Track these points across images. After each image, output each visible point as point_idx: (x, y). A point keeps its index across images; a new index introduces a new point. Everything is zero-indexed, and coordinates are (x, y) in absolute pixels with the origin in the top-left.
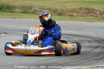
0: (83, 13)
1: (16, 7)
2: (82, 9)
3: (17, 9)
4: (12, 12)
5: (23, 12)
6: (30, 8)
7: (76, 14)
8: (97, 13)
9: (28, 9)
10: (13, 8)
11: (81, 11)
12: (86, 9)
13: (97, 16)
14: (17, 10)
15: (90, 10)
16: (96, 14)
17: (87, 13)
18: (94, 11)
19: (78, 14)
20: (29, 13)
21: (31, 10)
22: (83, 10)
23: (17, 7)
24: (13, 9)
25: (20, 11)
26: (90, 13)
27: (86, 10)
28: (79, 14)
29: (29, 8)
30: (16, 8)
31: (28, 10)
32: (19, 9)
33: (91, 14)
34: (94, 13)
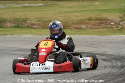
0: (93, 24)
2: (92, 20)
3: (8, 23)
5: (15, 27)
6: (25, 21)
7: (84, 26)
8: (112, 23)
11: (91, 22)
12: (97, 19)
13: (112, 28)
15: (102, 20)
16: (111, 25)
17: (98, 24)
18: (108, 21)
19: (86, 27)
20: (24, 28)
22: (94, 20)
26: (102, 23)
27: (98, 21)
28: (88, 25)
29: (23, 22)
31: (22, 24)
32: (11, 23)
33: (104, 25)
34: (108, 24)
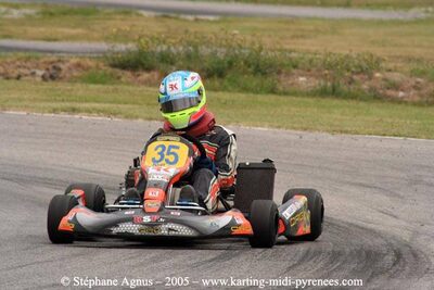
1: (295, 67)
4: (273, 91)
9: (355, 77)
10: (279, 73)
14: (301, 79)
21: (367, 83)
23: (300, 66)
24: (282, 78)
25: (315, 83)
30: (294, 71)
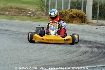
0: (14, 12)
2: (13, 8)
7: (7, 13)
8: (29, 13)
11: (13, 10)
12: (17, 8)
15: (21, 9)
17: (18, 12)
18: (26, 11)
19: (9, 13)
22: (15, 9)
26: (22, 12)
27: (18, 10)
28: (10, 13)
33: (23, 14)
34: (26, 13)
